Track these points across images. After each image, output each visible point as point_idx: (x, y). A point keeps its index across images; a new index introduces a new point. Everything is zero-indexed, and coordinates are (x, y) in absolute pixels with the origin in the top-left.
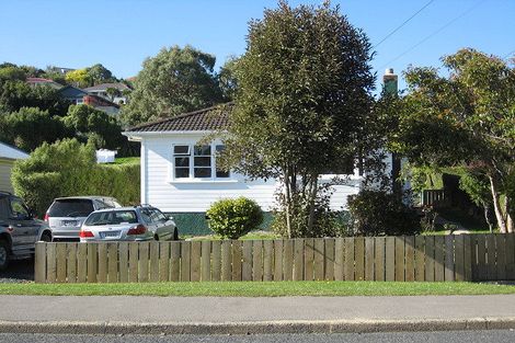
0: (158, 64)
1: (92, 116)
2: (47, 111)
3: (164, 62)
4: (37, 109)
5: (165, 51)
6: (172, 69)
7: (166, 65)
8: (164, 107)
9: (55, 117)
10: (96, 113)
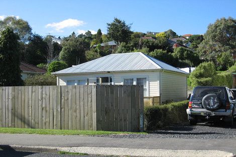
0: (216, 27)
1: (186, 52)
2: (166, 51)
3: (219, 26)
4: (161, 50)
5: (218, 21)
6: (224, 29)
7: (221, 27)
8: (220, 47)
9: (170, 53)
10: (188, 51)
